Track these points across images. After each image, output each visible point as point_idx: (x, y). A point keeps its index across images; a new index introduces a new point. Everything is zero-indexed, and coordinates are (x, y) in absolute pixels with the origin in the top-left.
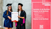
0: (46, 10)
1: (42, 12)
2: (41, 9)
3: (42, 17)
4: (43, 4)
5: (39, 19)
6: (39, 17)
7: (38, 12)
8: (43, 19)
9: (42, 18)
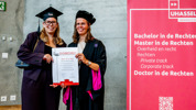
0: (183, 40)
1: (169, 46)
2: (163, 36)
3: (168, 67)
4: (172, 15)
5: (157, 73)
6: (156, 64)
7: (150, 46)
8: (172, 73)
9: (168, 70)
